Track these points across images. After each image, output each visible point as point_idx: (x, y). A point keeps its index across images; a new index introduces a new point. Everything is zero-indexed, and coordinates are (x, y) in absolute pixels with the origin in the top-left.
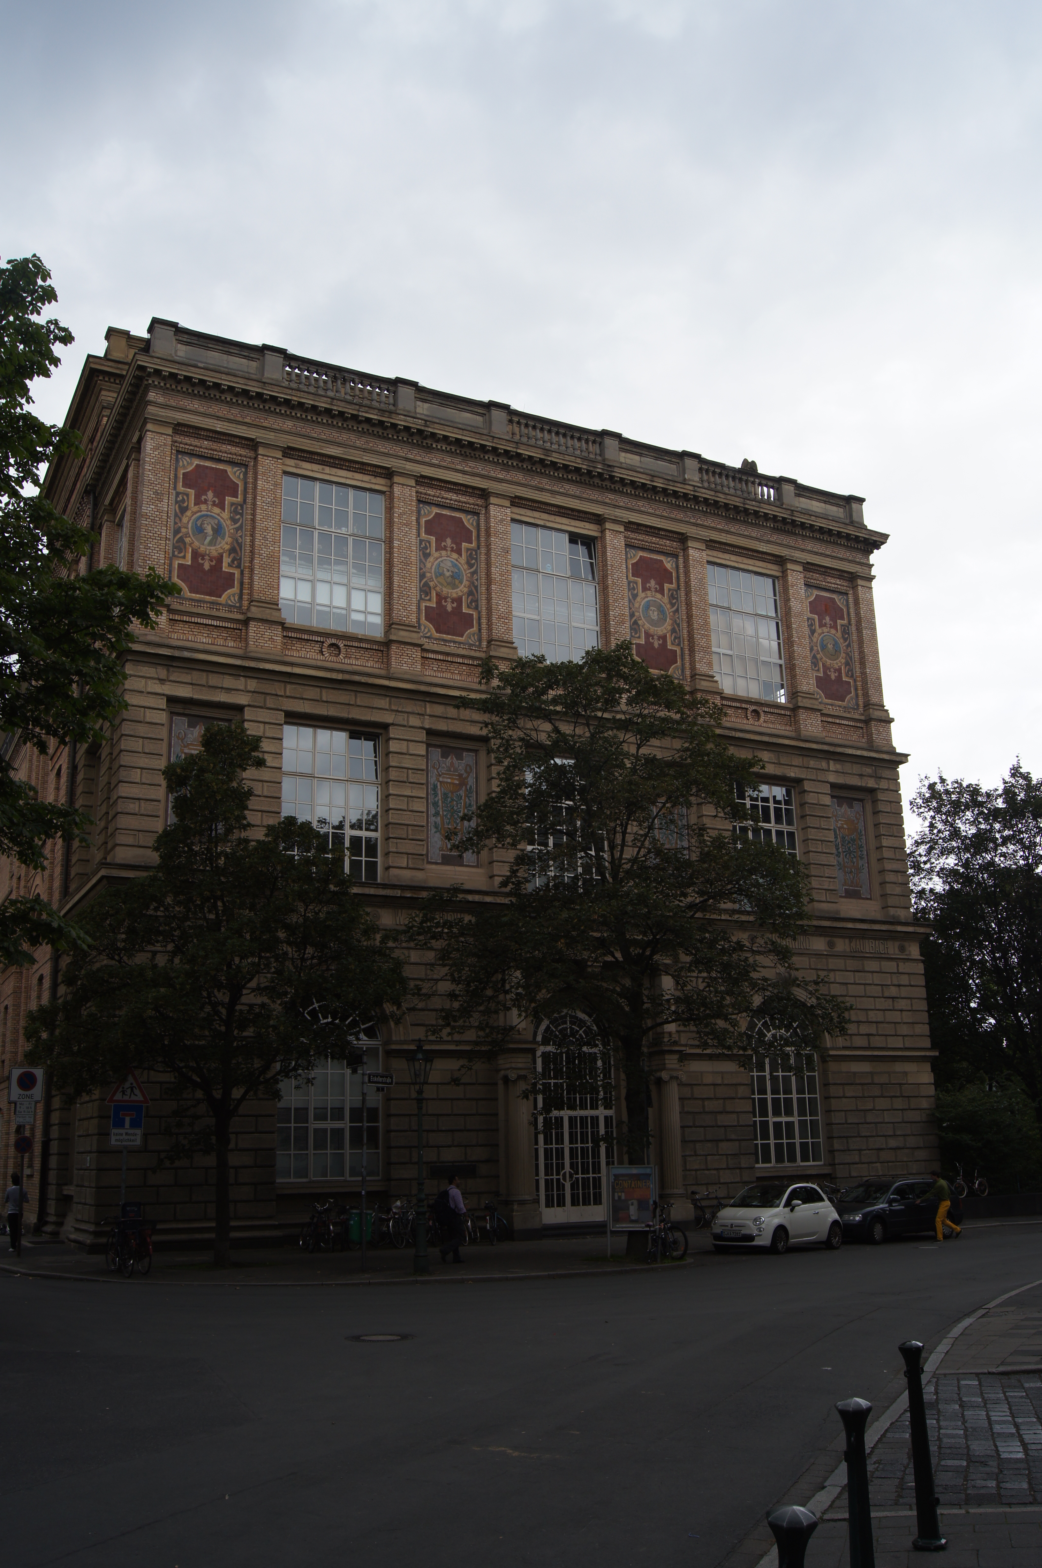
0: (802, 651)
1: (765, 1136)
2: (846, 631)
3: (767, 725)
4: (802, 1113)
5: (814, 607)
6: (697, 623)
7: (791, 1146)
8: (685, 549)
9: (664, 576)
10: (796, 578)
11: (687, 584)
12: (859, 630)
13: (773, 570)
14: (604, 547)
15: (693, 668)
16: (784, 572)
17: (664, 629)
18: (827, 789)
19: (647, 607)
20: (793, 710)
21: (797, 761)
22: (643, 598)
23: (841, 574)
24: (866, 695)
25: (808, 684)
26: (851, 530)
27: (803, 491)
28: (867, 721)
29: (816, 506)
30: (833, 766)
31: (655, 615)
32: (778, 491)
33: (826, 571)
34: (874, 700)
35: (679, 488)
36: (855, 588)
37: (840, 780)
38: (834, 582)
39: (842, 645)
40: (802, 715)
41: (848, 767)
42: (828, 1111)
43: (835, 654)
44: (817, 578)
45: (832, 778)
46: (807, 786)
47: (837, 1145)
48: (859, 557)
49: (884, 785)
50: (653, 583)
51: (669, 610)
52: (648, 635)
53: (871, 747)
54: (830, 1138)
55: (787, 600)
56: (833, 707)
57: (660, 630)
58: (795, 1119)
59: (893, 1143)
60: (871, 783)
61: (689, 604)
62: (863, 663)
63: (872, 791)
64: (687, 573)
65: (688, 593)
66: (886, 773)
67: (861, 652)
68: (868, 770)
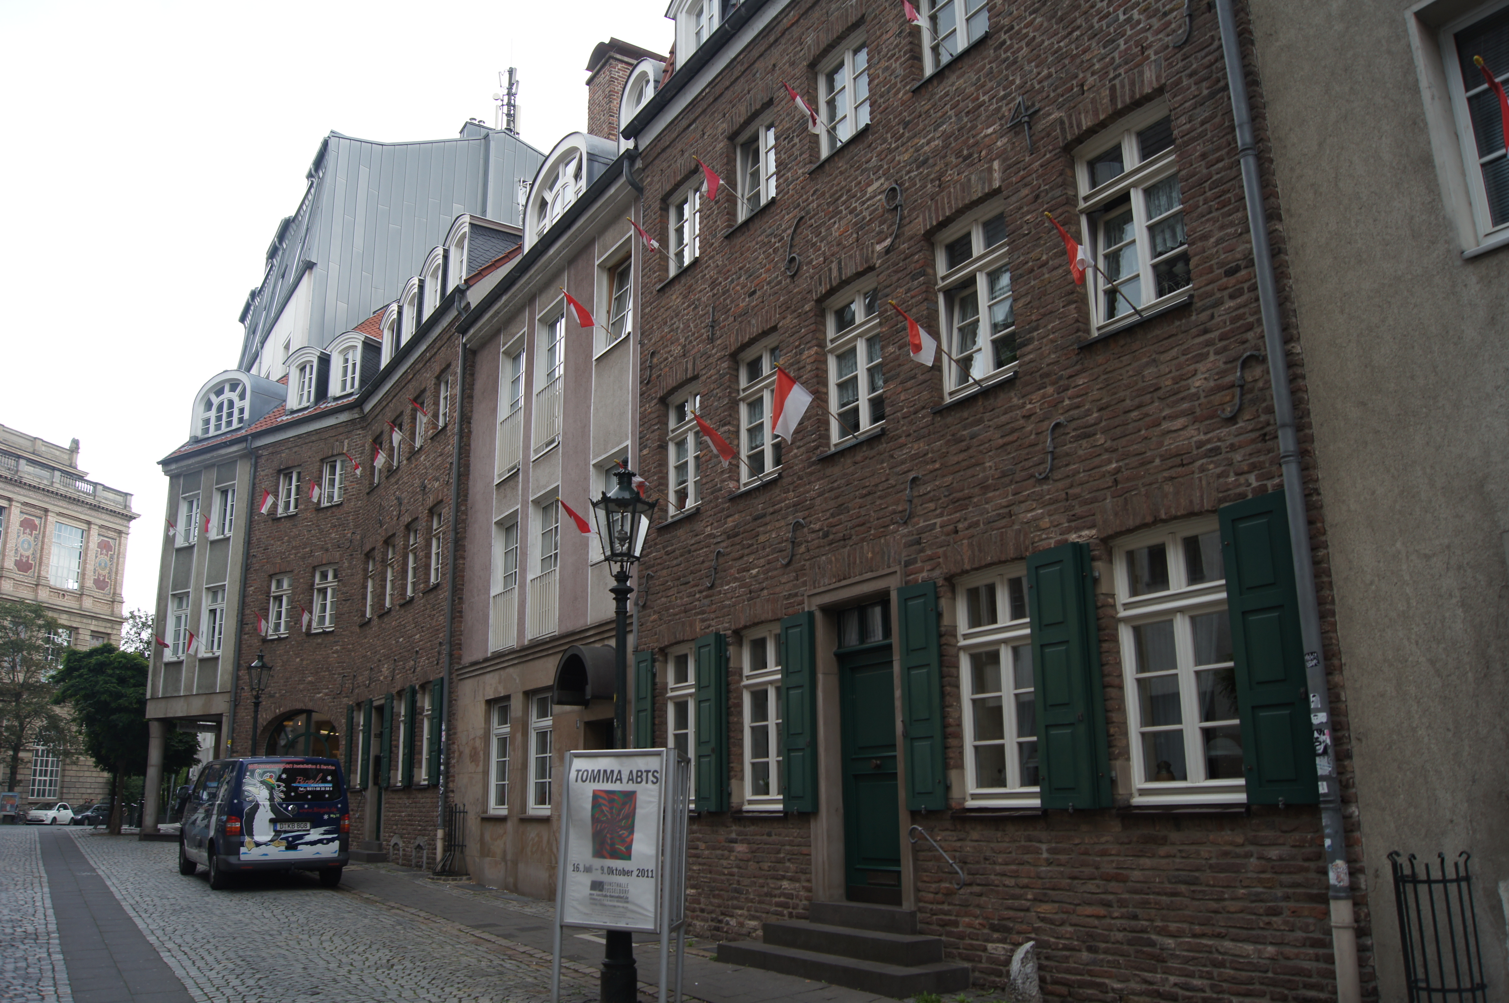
0: (90, 567)
1: (34, 785)
2: (112, 557)
3: (68, 603)
4: (51, 776)
5: (99, 545)
6: (45, 552)
7: (44, 790)
8: (46, 516)
9: (34, 527)
10: (94, 531)
11: (44, 532)
12: (118, 558)
13: (85, 526)
14: (10, 513)
15: (39, 573)
16: (89, 528)
17: (29, 553)
18: (89, 633)
19: (23, 542)
20: (80, 595)
21: (78, 619)
22: (23, 537)
23: (115, 530)
24: (115, 589)
25: (89, 583)
26: (125, 512)
27: (106, 488)
28: (113, 602)
29: (111, 496)
30: (94, 622)
31: (26, 546)
32: (95, 488)
33: (108, 528)
34: (118, 592)
35: (51, 489)
36: (120, 537)
37: (95, 629)
38: (112, 534)
39: (109, 563)
40: (84, 598)
41: (100, 623)
42: (63, 776)
43: (104, 569)
44: (104, 532)
45: (93, 628)
46: (80, 631)
47: (65, 790)
48: (125, 523)
49: (115, 632)
50: (28, 531)
51: (33, 543)
52: (21, 555)
53: (112, 615)
54: (62, 787)
55: (88, 542)
56: (98, 594)
57: (27, 554)
58: (48, 778)
59: (89, 791)
60: (109, 631)
61: (43, 542)
62: (116, 574)
63: (109, 634)
64: (45, 527)
65: (44, 537)
66: (117, 627)
67: (117, 569)
68: (109, 625)
